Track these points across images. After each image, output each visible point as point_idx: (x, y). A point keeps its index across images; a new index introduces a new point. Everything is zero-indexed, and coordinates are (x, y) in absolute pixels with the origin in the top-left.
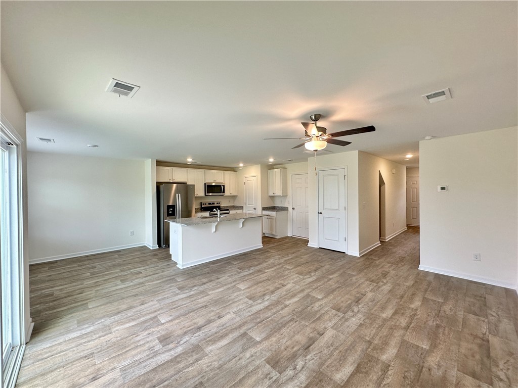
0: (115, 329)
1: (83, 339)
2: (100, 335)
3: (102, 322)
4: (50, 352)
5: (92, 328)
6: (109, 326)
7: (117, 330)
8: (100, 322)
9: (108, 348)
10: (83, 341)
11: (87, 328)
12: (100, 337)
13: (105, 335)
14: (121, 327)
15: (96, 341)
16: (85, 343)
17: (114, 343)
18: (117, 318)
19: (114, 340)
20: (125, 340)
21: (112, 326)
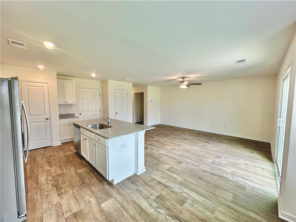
0: (230, 171)
1: (245, 177)
2: (238, 174)
3: (232, 178)
4: (263, 183)
5: (239, 179)
6: (231, 174)
7: (229, 170)
8: (233, 179)
9: (238, 168)
10: (246, 177)
11: (241, 181)
12: (238, 173)
13: (236, 172)
14: (227, 170)
15: (241, 173)
16: (245, 175)
17: (234, 167)
18: (224, 175)
19: (234, 168)
20: (230, 165)
21: (229, 173)
